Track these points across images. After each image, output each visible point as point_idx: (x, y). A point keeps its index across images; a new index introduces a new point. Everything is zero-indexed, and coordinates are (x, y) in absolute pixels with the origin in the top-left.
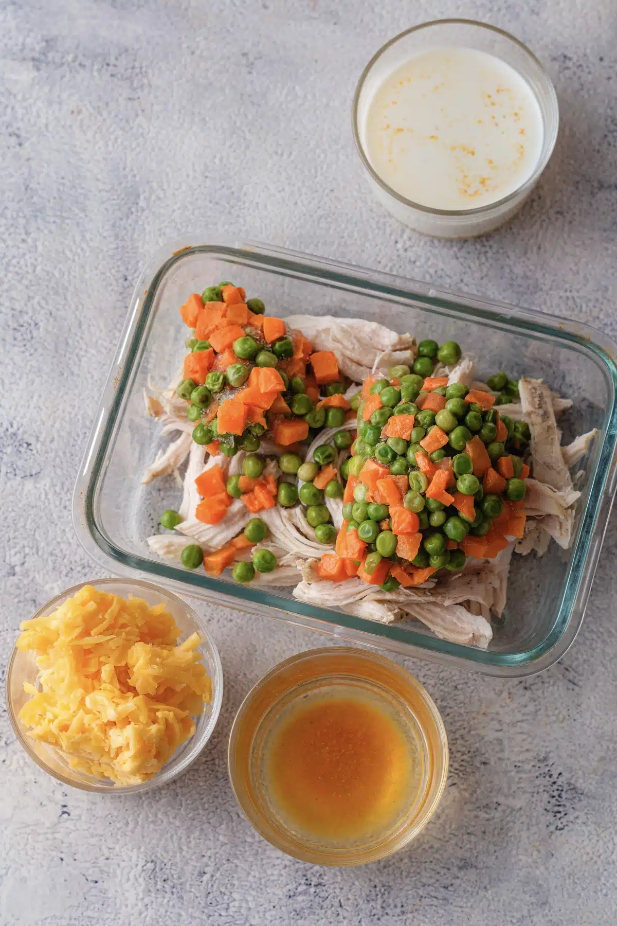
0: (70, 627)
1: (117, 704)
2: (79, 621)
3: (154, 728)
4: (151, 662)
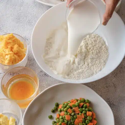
0: (6, 38)
1: (9, 52)
2: (8, 38)
3: (13, 57)
4: (17, 48)
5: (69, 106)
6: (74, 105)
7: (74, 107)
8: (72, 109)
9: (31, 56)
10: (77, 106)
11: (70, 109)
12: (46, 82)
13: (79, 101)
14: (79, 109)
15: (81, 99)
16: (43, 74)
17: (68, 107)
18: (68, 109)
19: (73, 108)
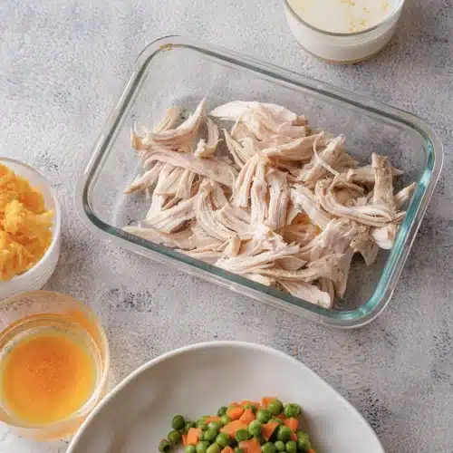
5: (224, 436)
6: (242, 432)
7: (243, 440)
8: (236, 449)
9: (71, 231)
10: (252, 436)
11: (228, 448)
12: (135, 334)
13: (260, 415)
14: (263, 448)
15: (265, 401)
16: (121, 299)
17: (219, 439)
18: (222, 448)
19: (241, 445)
